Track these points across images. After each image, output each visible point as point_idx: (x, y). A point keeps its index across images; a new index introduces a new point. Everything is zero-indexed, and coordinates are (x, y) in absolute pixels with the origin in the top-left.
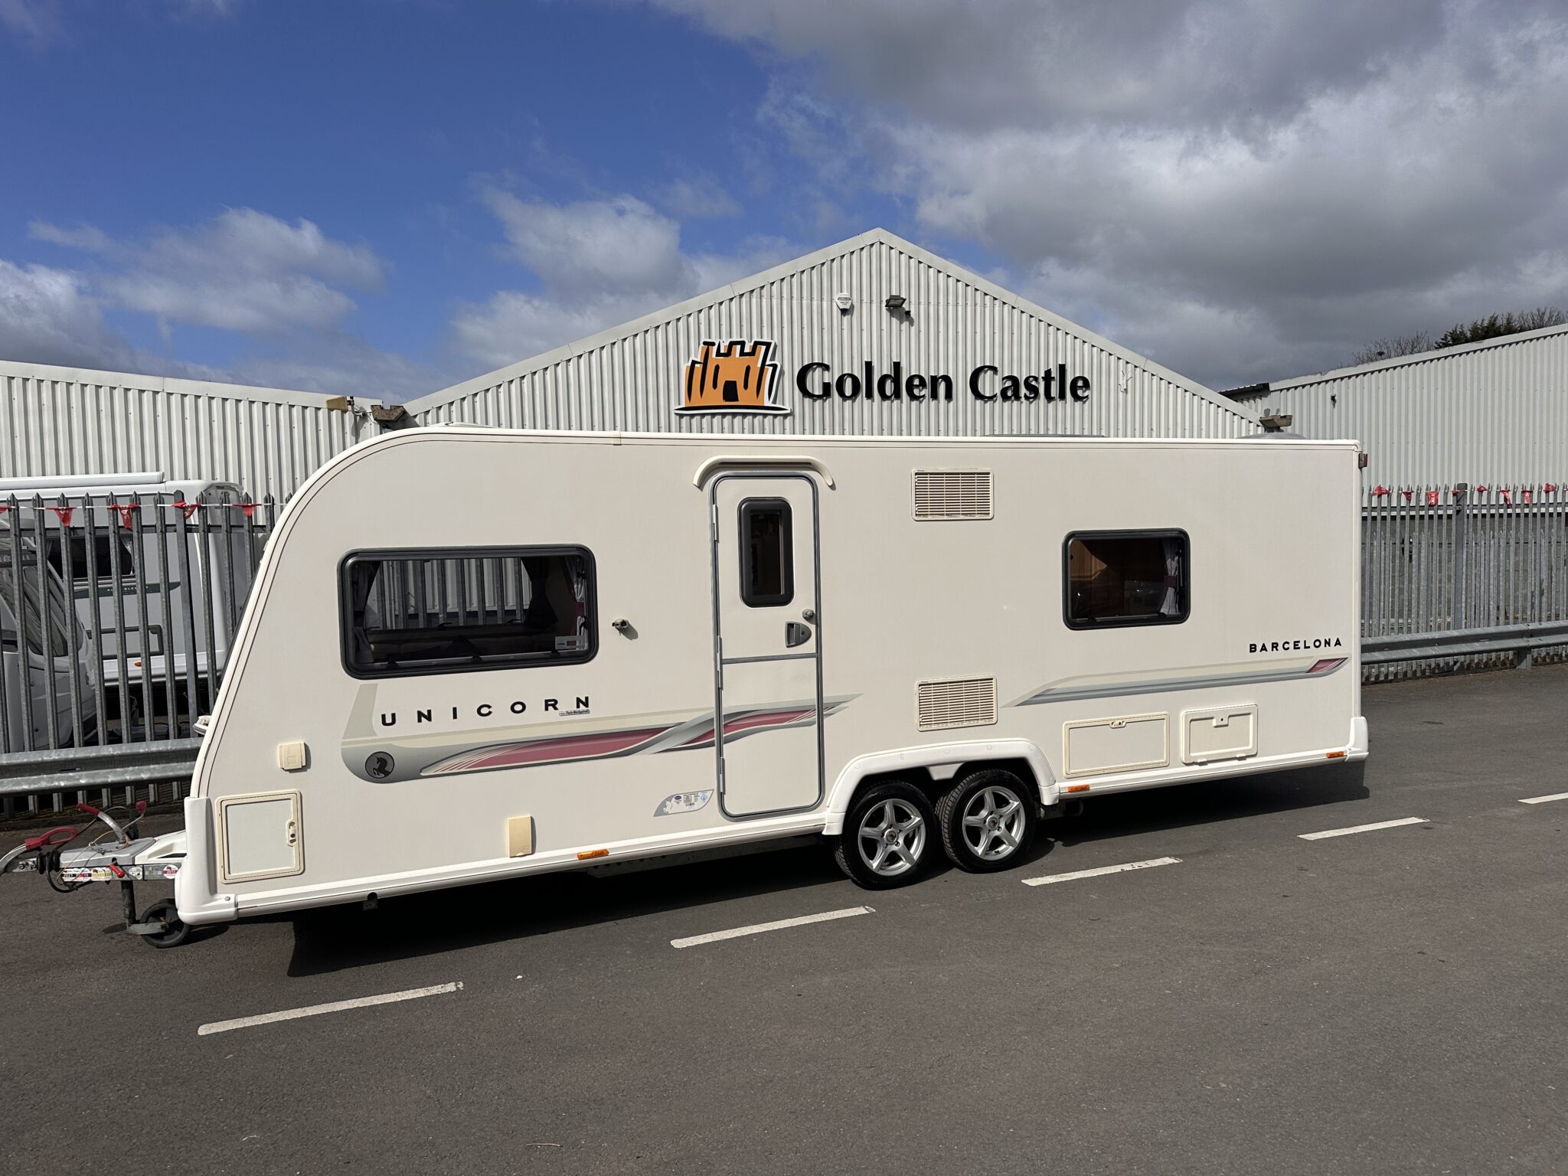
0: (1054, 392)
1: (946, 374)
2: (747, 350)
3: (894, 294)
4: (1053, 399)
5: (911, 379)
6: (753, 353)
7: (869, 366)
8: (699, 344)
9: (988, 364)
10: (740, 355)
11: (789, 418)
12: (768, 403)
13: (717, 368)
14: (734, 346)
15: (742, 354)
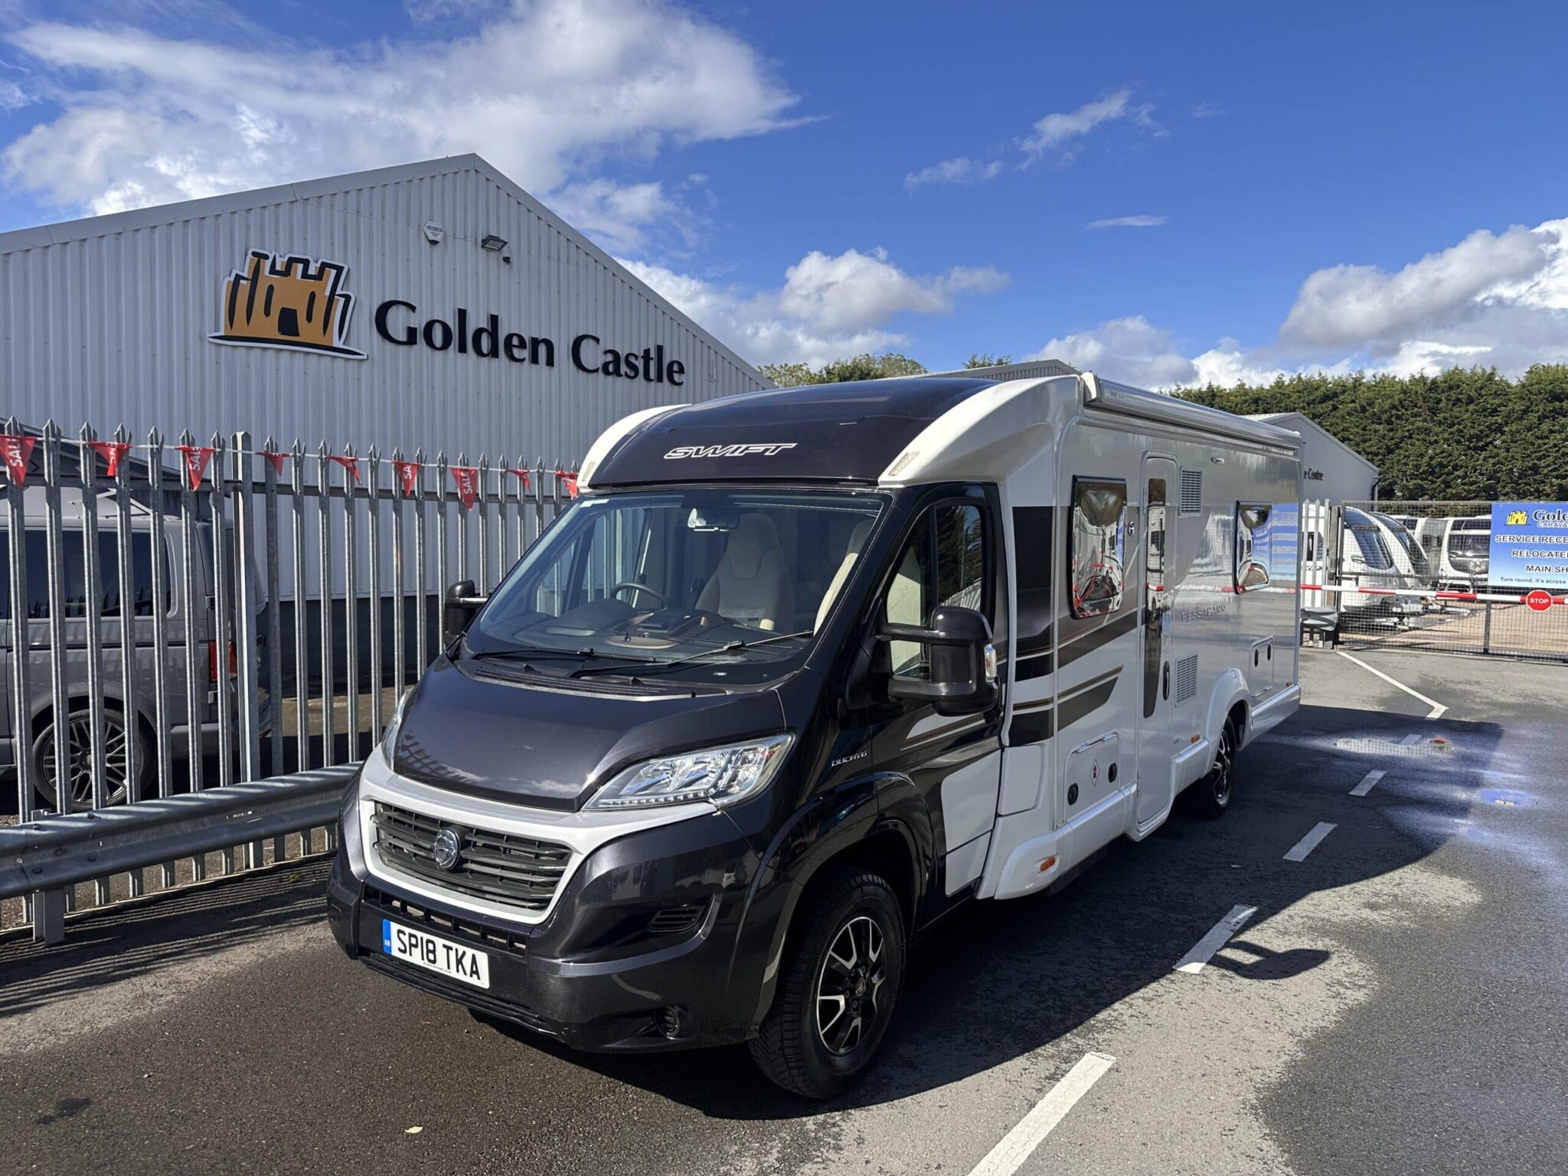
0: (652, 374)
1: (548, 338)
2: (312, 271)
3: (492, 234)
4: (651, 380)
5: (510, 337)
6: (319, 277)
7: (462, 314)
8: (246, 255)
9: (590, 334)
10: (302, 278)
11: (366, 366)
12: (337, 343)
13: (271, 289)
14: (294, 264)
15: (305, 275)
